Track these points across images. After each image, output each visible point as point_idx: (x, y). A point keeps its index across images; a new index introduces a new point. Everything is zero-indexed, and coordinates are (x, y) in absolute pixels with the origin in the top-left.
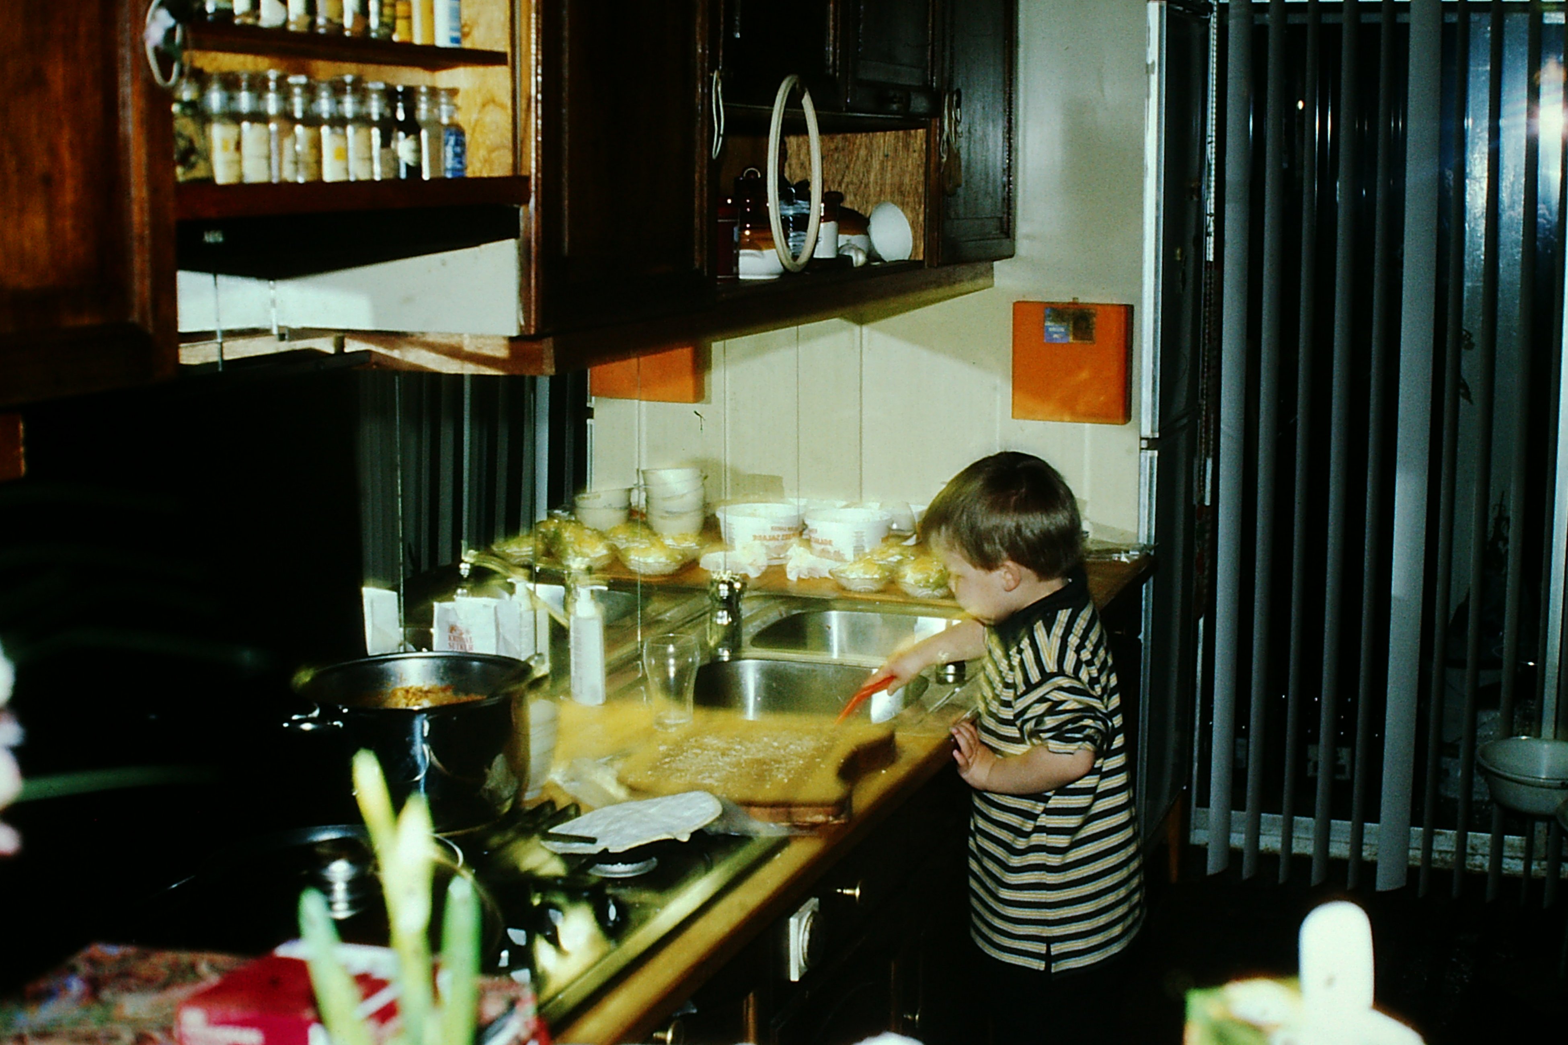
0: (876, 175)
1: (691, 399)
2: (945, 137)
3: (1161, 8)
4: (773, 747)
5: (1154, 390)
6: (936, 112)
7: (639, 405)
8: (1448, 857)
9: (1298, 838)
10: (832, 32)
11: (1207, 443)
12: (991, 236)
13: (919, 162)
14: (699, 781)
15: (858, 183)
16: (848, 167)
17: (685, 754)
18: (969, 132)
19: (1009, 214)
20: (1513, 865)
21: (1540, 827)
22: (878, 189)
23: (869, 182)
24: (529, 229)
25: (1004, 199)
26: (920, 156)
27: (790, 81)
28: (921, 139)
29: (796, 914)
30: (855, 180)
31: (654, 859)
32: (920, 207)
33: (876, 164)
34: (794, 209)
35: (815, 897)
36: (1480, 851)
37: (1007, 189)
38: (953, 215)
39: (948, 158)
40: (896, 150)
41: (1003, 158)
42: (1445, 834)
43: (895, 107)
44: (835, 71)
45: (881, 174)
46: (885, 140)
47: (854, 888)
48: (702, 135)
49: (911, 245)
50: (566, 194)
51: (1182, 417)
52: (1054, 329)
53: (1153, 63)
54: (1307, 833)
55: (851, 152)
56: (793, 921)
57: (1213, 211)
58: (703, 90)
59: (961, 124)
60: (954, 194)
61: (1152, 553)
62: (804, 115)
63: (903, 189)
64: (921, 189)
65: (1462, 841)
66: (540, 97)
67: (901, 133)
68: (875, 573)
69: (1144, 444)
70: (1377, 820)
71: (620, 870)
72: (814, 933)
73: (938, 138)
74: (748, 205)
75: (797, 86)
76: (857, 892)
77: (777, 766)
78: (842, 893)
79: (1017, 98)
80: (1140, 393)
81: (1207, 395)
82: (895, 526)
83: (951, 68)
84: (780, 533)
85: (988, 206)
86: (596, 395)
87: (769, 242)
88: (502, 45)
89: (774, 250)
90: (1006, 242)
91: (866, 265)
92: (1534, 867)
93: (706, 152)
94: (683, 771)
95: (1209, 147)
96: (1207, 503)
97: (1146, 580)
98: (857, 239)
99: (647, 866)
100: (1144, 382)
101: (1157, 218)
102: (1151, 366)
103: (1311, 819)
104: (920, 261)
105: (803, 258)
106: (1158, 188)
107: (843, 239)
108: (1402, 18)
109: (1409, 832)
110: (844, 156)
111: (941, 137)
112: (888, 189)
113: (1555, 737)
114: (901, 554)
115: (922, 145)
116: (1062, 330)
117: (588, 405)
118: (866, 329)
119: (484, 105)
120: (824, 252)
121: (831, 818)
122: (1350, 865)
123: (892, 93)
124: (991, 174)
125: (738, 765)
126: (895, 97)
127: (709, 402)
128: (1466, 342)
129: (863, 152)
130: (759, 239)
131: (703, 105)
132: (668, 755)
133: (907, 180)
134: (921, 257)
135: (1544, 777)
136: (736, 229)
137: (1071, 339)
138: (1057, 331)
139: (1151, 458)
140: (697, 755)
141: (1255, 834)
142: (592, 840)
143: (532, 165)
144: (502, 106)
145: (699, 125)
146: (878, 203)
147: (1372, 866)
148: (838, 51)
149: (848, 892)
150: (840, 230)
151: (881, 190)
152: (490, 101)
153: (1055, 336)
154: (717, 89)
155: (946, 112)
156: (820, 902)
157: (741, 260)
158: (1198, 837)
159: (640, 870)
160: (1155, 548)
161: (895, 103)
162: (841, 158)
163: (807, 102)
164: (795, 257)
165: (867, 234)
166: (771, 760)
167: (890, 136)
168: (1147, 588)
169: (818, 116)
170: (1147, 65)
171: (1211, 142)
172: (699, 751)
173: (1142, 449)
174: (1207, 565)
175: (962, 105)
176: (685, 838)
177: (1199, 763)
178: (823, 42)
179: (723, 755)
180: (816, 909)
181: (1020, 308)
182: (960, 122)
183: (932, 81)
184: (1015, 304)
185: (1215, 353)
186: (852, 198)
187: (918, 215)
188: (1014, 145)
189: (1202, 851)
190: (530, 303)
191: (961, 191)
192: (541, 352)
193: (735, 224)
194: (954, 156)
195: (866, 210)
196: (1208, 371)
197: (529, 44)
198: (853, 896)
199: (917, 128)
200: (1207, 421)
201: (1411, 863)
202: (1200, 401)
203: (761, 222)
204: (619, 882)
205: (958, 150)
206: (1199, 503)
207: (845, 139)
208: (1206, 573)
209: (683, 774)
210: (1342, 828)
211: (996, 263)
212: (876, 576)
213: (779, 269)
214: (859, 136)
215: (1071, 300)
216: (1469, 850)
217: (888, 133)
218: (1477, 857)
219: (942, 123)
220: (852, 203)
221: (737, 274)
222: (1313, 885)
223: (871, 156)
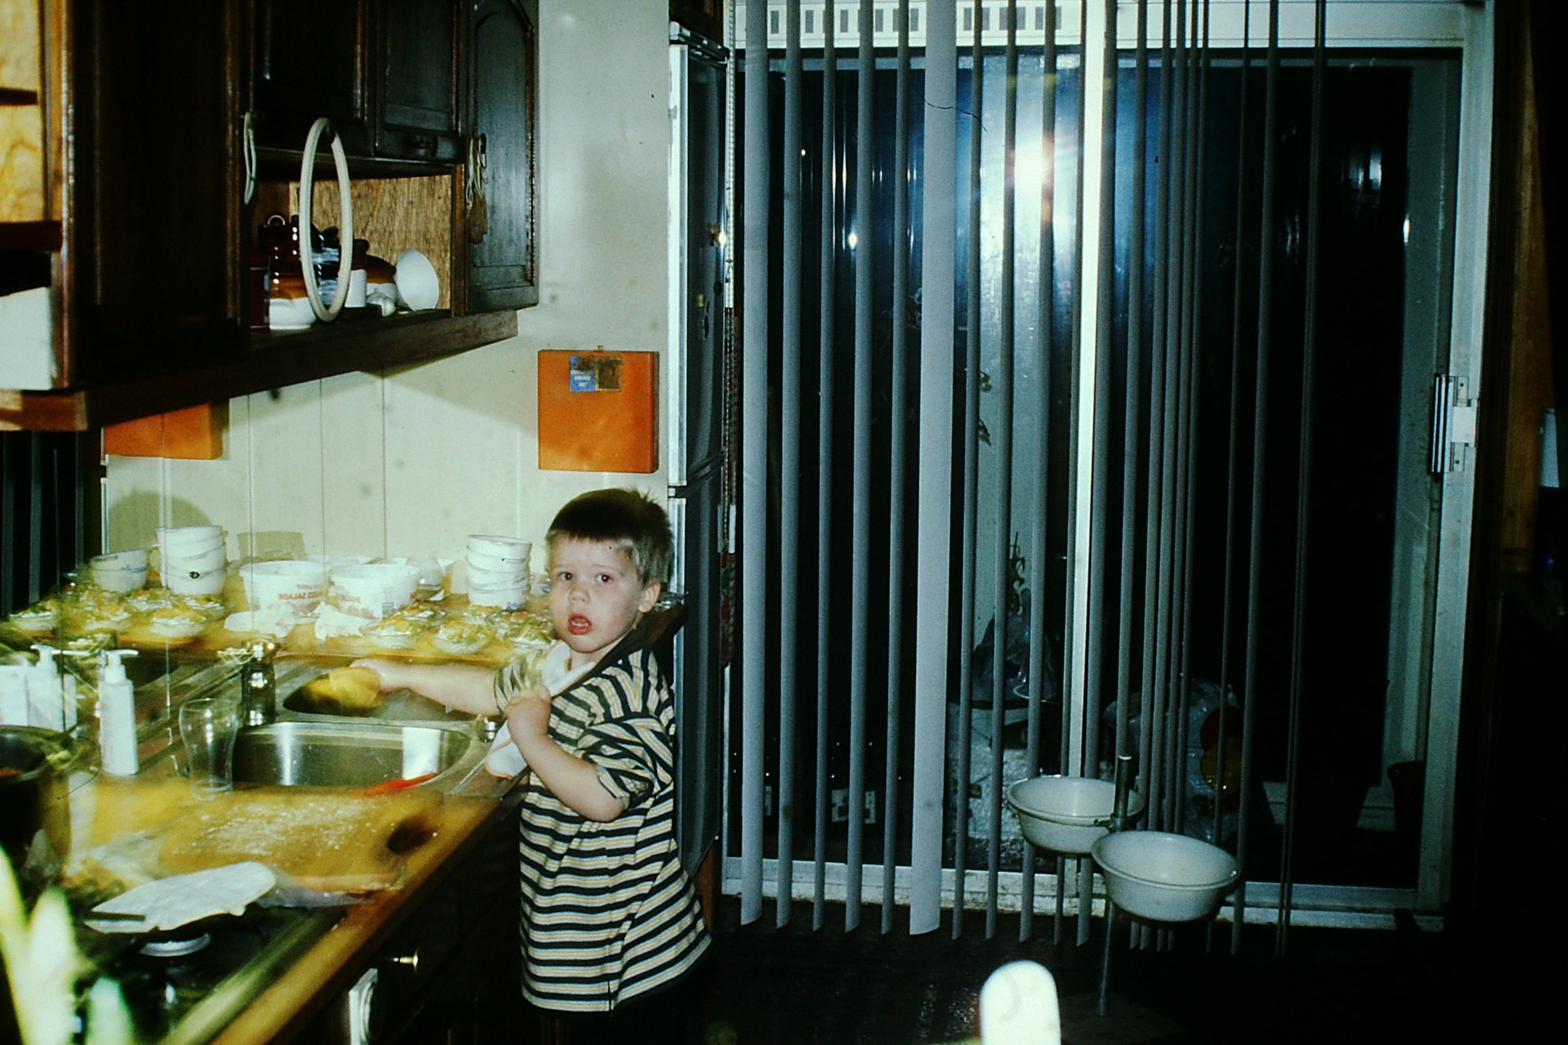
0: (400, 222)
1: (209, 455)
2: (470, 183)
3: (682, 52)
4: (320, 812)
5: (681, 438)
6: (461, 157)
7: (164, 462)
8: (980, 898)
9: (830, 884)
10: (359, 74)
11: (730, 490)
12: (515, 284)
13: (444, 209)
14: (246, 851)
15: (382, 231)
16: (372, 215)
17: (229, 824)
18: (493, 178)
19: (532, 261)
20: (1045, 904)
21: (1071, 865)
22: (403, 237)
23: (393, 230)
24: (60, 277)
25: (527, 247)
26: (445, 202)
27: (319, 125)
28: (446, 185)
29: (356, 987)
30: (379, 226)
31: (207, 935)
32: (446, 255)
33: (400, 211)
34: (323, 257)
35: (374, 967)
36: (1010, 891)
37: (530, 237)
38: (478, 262)
39: (474, 204)
40: (420, 196)
41: (526, 205)
42: (975, 874)
43: (422, 152)
44: (363, 115)
45: (405, 221)
46: (410, 186)
47: (412, 956)
48: (233, 180)
49: (438, 295)
50: (98, 239)
51: (705, 466)
52: (579, 378)
53: (676, 107)
54: (838, 879)
55: (375, 199)
56: (353, 994)
57: (732, 258)
58: (234, 131)
59: (487, 169)
60: (480, 241)
61: (683, 602)
62: (333, 160)
63: (429, 237)
64: (447, 237)
65: (994, 882)
66: (71, 138)
67: (425, 179)
68: (407, 630)
69: (672, 492)
70: (908, 863)
71: (172, 948)
72: (375, 1005)
73: (463, 185)
74: (277, 253)
75: (328, 130)
76: (415, 960)
77: (326, 832)
78: (399, 961)
79: (539, 143)
80: (667, 441)
81: (730, 443)
82: (422, 581)
83: (476, 112)
84: (307, 591)
85: (513, 254)
86: (111, 453)
87: (302, 291)
88: (32, 84)
89: (306, 299)
90: (530, 289)
91: (394, 314)
92: (1066, 904)
93: (238, 199)
94: (228, 841)
95: (727, 192)
96: (732, 550)
97: (676, 631)
98: (384, 288)
99: (199, 943)
100: (671, 431)
101: (681, 265)
102: (678, 413)
103: (843, 864)
104: (446, 310)
105: (335, 308)
106: (682, 234)
107: (372, 287)
108: (916, 64)
109: (941, 873)
110: (367, 202)
111: (466, 183)
112: (413, 236)
113: (1082, 775)
114: (432, 610)
115: (447, 191)
116: (588, 378)
117: (102, 463)
118: (387, 381)
119: (13, 147)
120: (354, 302)
121: (387, 885)
122: (884, 909)
123: (418, 138)
124: (514, 222)
125: (285, 833)
126: (422, 141)
127: (227, 458)
128: (983, 385)
129: (387, 199)
130: (289, 288)
131: (234, 146)
132: (213, 825)
133: (432, 228)
134: (447, 306)
135: (1075, 815)
136: (266, 277)
137: (597, 387)
138: (581, 379)
139: (679, 507)
140: (242, 823)
141: (788, 881)
142: (140, 918)
143: (64, 212)
144: (32, 148)
145: (230, 170)
146: (404, 250)
147: (905, 910)
148: (366, 94)
149: (405, 960)
150: (370, 278)
151: (406, 238)
152: (19, 143)
153: (582, 385)
154: (249, 134)
155: (471, 157)
156: (379, 973)
157: (272, 309)
158: (730, 887)
159: (192, 947)
160: (685, 597)
161: (421, 148)
162: (364, 205)
163: (337, 146)
164: (327, 307)
165: (393, 282)
166: (320, 827)
167: (415, 181)
168: (678, 639)
169: (348, 161)
170: (669, 110)
171: (729, 189)
172: (243, 820)
173: (669, 497)
174: (732, 613)
175: (487, 151)
176: (239, 912)
177: (729, 813)
178: (351, 87)
179: (269, 822)
180: (376, 980)
181: (545, 357)
182: (485, 168)
183: (457, 126)
184: (539, 353)
185: (736, 399)
186: (376, 246)
187: (444, 262)
188: (535, 192)
189: (735, 901)
190: (63, 354)
191: (486, 238)
192: (73, 405)
193: (265, 272)
194: (479, 202)
195: (391, 258)
196: (730, 418)
197: (60, 82)
198: (411, 965)
199: (441, 174)
200: (730, 468)
201: (943, 905)
202: (723, 448)
203: (293, 270)
204: (171, 962)
205: (484, 197)
206: (723, 551)
207: (369, 186)
208: (732, 620)
209: (229, 844)
210: (873, 873)
211: (519, 312)
212: (408, 633)
213: (311, 317)
214: (383, 181)
215: (596, 349)
216: (1000, 890)
217: (412, 179)
218: (1008, 896)
219: (467, 168)
220: (376, 251)
221: (268, 324)
222: (846, 931)
223: (395, 203)
